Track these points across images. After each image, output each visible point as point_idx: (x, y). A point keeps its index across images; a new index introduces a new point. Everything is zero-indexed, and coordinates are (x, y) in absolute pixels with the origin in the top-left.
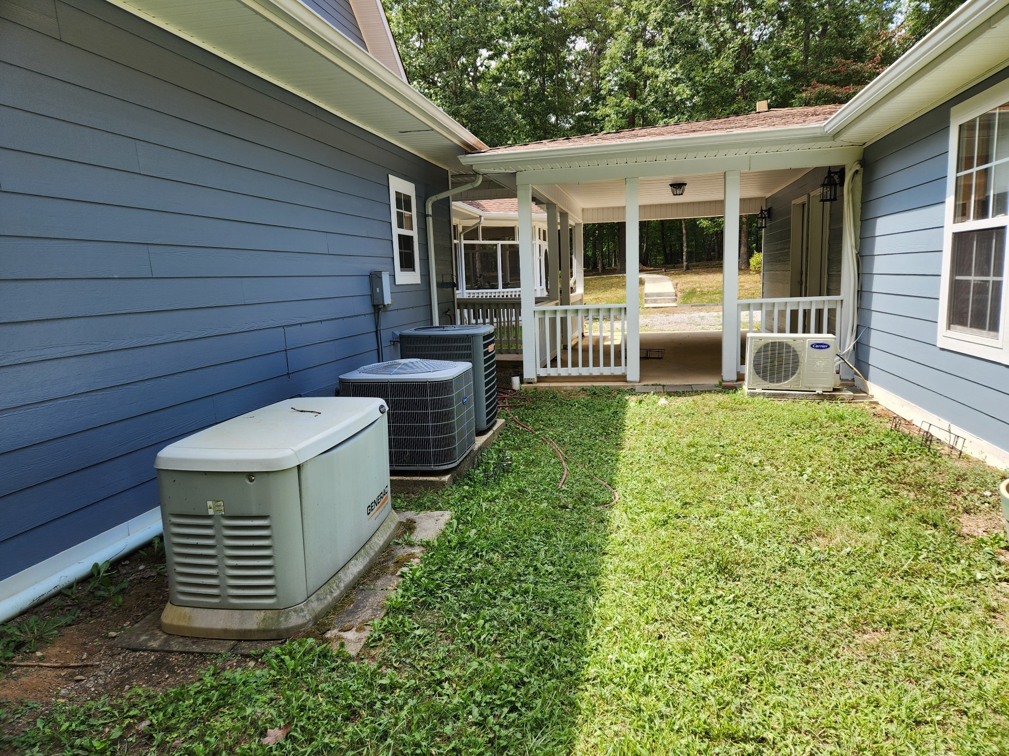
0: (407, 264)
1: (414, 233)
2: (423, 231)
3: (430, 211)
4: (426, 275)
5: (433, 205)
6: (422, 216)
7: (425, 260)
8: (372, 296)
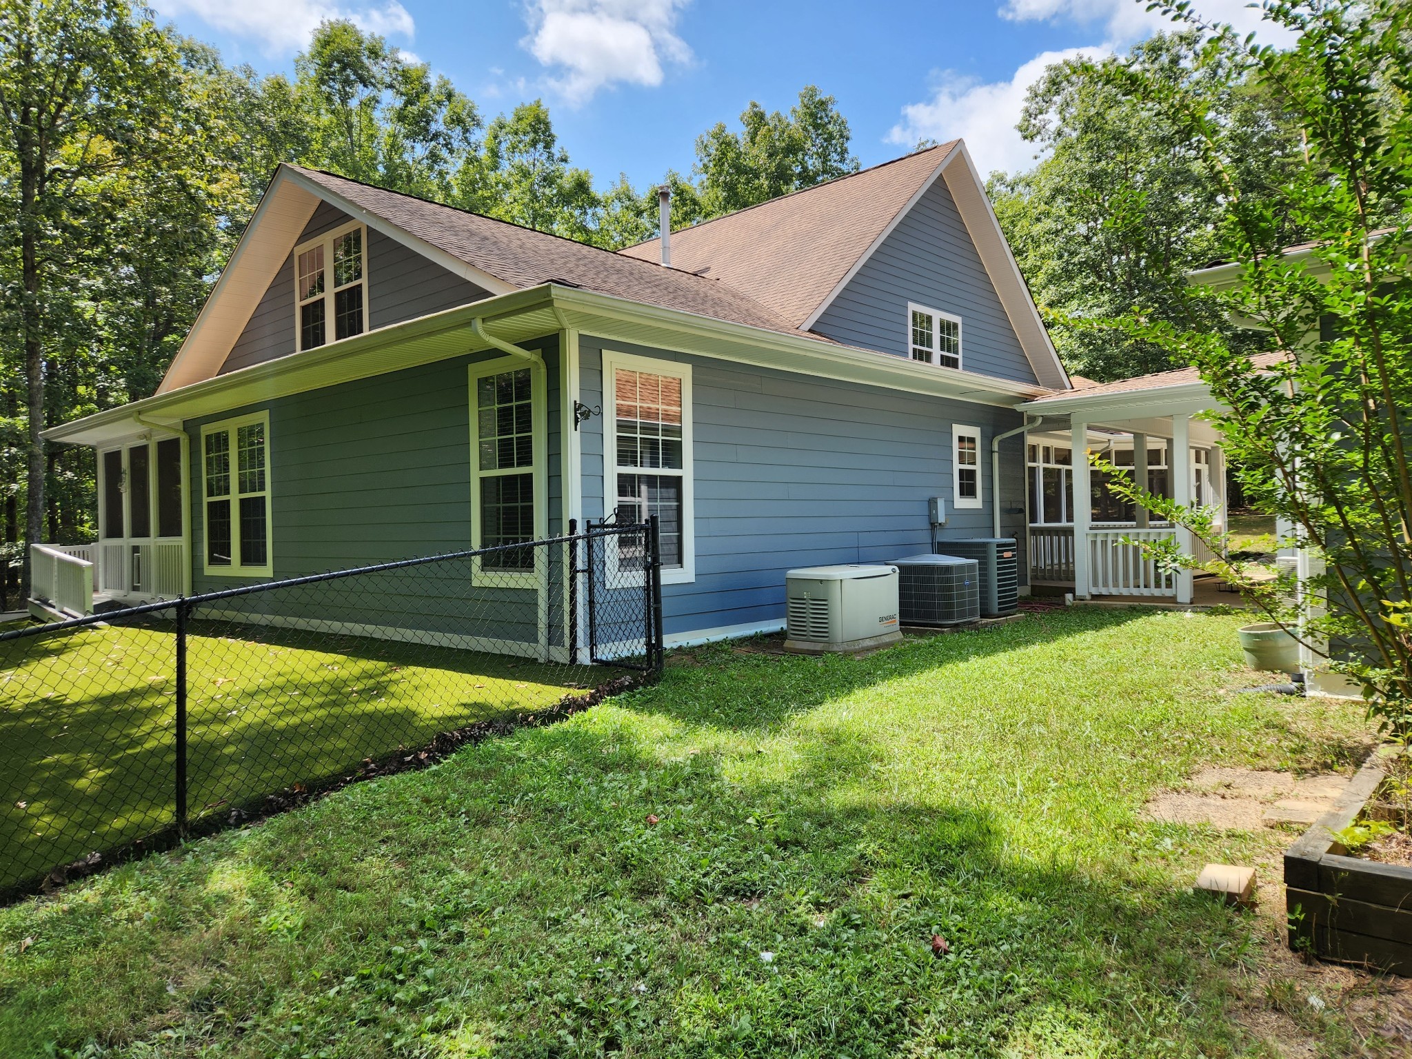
0: (968, 490)
1: (978, 468)
2: (988, 465)
3: (996, 447)
4: (989, 501)
5: (1000, 442)
6: (988, 453)
7: (989, 490)
8: (930, 516)
